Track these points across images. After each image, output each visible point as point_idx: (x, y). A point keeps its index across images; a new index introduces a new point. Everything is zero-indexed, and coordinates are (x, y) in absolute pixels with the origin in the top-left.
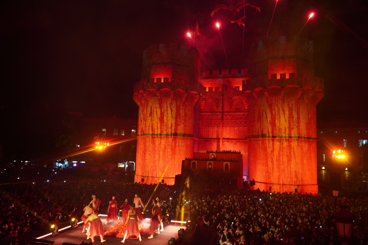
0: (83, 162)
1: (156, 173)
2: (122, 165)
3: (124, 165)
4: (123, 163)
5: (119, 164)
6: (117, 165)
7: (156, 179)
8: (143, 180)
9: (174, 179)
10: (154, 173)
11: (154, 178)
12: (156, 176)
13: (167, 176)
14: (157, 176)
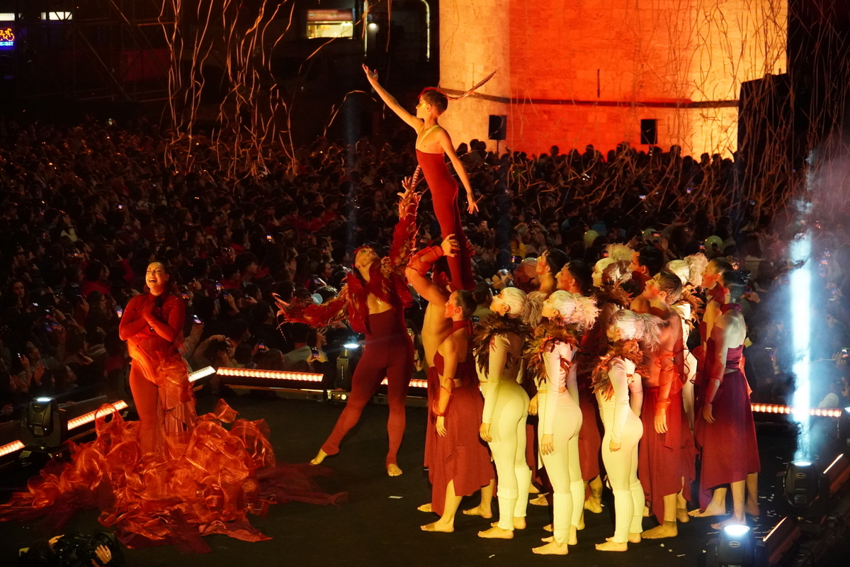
0: (61, 15)
1: (592, 75)
2: (335, 22)
3: (350, 25)
4: (341, 11)
5: (312, 15)
6: (302, 23)
7: (598, 116)
8: (496, 126)
9: (734, 111)
10: (581, 74)
11: (581, 108)
12: (593, 97)
13: (673, 95)
14: (603, 98)
